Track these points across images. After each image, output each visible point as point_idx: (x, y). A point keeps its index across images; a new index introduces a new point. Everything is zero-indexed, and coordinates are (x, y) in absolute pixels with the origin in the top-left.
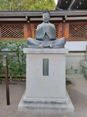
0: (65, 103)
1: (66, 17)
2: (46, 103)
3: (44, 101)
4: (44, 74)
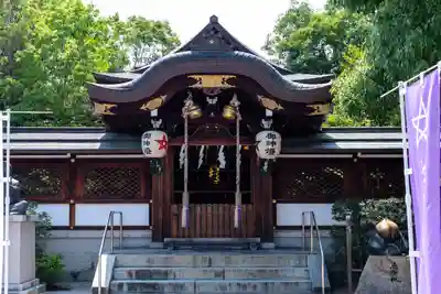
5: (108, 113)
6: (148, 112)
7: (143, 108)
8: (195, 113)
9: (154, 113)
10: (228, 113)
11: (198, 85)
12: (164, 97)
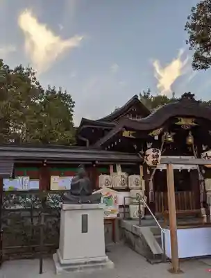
0: (105, 261)
1: (97, 162)
2: (86, 263)
3: (83, 262)
4: (83, 232)
5: (131, 136)
6: (153, 136)
7: (151, 134)
8: (170, 139)
9: (156, 138)
10: (190, 140)
11: (179, 123)
12: (161, 129)
